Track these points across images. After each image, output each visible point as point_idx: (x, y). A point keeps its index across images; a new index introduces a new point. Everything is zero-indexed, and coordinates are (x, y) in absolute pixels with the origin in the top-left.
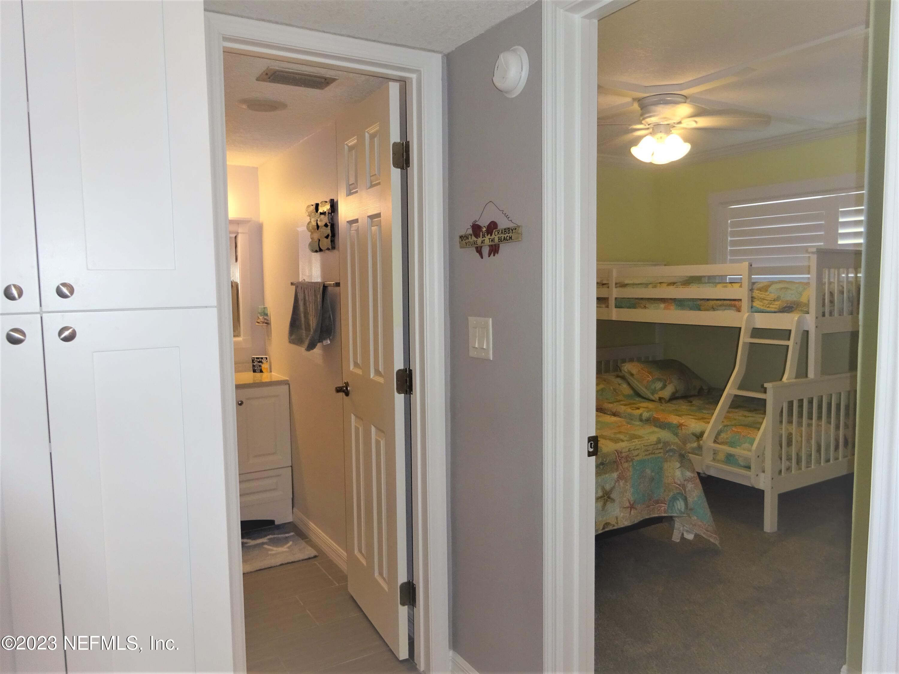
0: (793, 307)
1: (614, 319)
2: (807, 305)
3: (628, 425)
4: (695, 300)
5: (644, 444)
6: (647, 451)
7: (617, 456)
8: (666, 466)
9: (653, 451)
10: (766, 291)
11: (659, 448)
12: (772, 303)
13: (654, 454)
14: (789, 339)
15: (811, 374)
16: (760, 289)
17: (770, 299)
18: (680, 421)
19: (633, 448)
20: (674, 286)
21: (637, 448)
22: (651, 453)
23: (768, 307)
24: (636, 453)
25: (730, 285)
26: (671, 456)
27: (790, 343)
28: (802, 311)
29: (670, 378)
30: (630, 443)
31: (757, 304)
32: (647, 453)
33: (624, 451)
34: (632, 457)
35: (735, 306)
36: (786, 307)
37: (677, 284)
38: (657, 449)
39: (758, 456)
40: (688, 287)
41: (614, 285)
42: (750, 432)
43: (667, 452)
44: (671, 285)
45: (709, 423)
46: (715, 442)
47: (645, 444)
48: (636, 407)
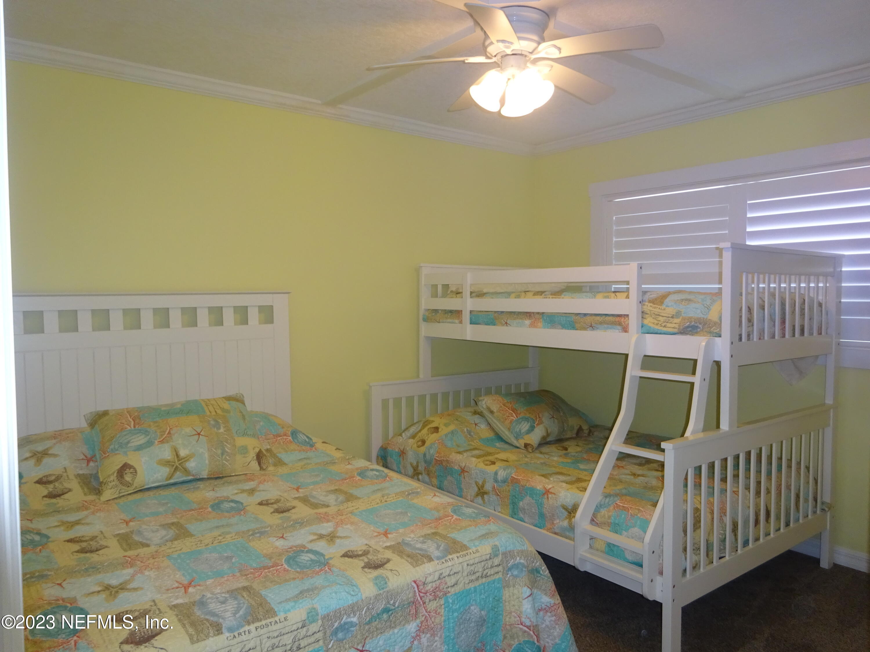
0: (697, 327)
1: (468, 339)
2: (719, 324)
3: (454, 516)
4: (568, 315)
5: (468, 562)
6: (474, 573)
7: (417, 591)
8: (506, 594)
9: (485, 573)
10: (662, 303)
11: (496, 564)
12: (669, 320)
13: (486, 576)
14: (694, 373)
15: (725, 425)
16: (653, 301)
17: (667, 315)
18: (547, 485)
19: (446, 572)
20: (542, 297)
21: (455, 570)
22: (481, 575)
23: (665, 326)
24: (451, 581)
25: (613, 295)
26: (516, 577)
27: (697, 379)
28: (710, 332)
29: (539, 417)
30: (443, 563)
31: (649, 321)
32: (473, 577)
33: (429, 579)
34: (445, 590)
35: (620, 324)
36: (688, 327)
37: (545, 293)
38: (492, 567)
39: (653, 552)
40: (558, 297)
41: (469, 293)
42: (641, 509)
43: (510, 569)
44: (538, 295)
45: (585, 489)
46: (593, 521)
47: (471, 562)
48: (490, 461)
